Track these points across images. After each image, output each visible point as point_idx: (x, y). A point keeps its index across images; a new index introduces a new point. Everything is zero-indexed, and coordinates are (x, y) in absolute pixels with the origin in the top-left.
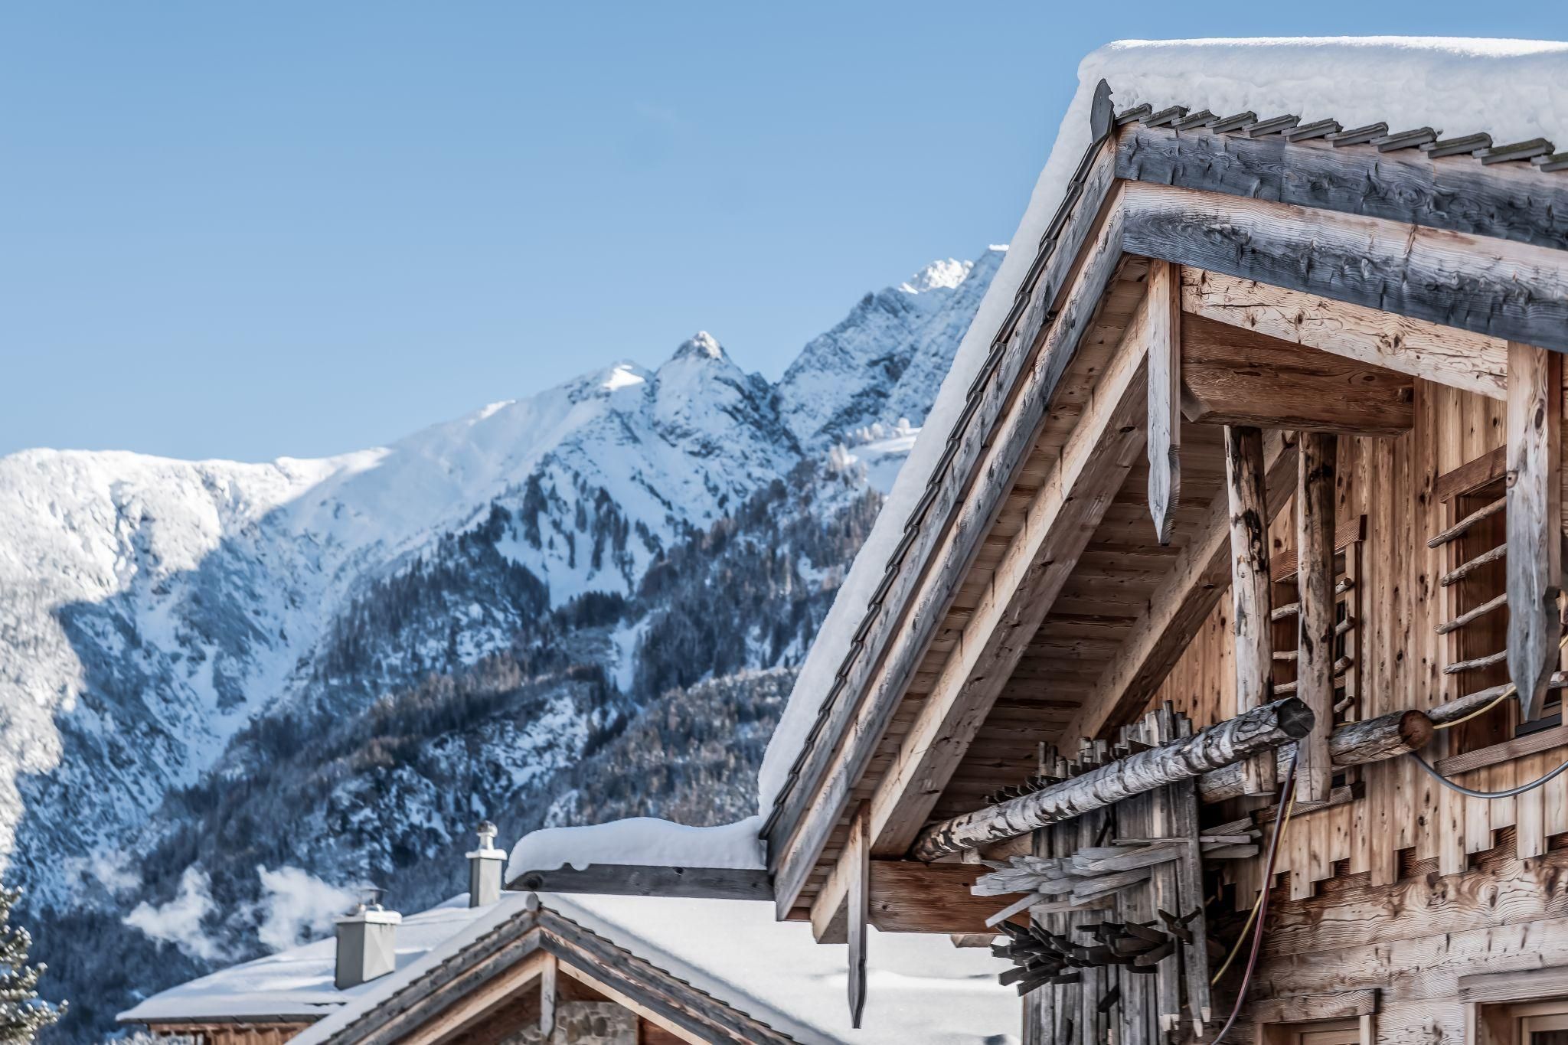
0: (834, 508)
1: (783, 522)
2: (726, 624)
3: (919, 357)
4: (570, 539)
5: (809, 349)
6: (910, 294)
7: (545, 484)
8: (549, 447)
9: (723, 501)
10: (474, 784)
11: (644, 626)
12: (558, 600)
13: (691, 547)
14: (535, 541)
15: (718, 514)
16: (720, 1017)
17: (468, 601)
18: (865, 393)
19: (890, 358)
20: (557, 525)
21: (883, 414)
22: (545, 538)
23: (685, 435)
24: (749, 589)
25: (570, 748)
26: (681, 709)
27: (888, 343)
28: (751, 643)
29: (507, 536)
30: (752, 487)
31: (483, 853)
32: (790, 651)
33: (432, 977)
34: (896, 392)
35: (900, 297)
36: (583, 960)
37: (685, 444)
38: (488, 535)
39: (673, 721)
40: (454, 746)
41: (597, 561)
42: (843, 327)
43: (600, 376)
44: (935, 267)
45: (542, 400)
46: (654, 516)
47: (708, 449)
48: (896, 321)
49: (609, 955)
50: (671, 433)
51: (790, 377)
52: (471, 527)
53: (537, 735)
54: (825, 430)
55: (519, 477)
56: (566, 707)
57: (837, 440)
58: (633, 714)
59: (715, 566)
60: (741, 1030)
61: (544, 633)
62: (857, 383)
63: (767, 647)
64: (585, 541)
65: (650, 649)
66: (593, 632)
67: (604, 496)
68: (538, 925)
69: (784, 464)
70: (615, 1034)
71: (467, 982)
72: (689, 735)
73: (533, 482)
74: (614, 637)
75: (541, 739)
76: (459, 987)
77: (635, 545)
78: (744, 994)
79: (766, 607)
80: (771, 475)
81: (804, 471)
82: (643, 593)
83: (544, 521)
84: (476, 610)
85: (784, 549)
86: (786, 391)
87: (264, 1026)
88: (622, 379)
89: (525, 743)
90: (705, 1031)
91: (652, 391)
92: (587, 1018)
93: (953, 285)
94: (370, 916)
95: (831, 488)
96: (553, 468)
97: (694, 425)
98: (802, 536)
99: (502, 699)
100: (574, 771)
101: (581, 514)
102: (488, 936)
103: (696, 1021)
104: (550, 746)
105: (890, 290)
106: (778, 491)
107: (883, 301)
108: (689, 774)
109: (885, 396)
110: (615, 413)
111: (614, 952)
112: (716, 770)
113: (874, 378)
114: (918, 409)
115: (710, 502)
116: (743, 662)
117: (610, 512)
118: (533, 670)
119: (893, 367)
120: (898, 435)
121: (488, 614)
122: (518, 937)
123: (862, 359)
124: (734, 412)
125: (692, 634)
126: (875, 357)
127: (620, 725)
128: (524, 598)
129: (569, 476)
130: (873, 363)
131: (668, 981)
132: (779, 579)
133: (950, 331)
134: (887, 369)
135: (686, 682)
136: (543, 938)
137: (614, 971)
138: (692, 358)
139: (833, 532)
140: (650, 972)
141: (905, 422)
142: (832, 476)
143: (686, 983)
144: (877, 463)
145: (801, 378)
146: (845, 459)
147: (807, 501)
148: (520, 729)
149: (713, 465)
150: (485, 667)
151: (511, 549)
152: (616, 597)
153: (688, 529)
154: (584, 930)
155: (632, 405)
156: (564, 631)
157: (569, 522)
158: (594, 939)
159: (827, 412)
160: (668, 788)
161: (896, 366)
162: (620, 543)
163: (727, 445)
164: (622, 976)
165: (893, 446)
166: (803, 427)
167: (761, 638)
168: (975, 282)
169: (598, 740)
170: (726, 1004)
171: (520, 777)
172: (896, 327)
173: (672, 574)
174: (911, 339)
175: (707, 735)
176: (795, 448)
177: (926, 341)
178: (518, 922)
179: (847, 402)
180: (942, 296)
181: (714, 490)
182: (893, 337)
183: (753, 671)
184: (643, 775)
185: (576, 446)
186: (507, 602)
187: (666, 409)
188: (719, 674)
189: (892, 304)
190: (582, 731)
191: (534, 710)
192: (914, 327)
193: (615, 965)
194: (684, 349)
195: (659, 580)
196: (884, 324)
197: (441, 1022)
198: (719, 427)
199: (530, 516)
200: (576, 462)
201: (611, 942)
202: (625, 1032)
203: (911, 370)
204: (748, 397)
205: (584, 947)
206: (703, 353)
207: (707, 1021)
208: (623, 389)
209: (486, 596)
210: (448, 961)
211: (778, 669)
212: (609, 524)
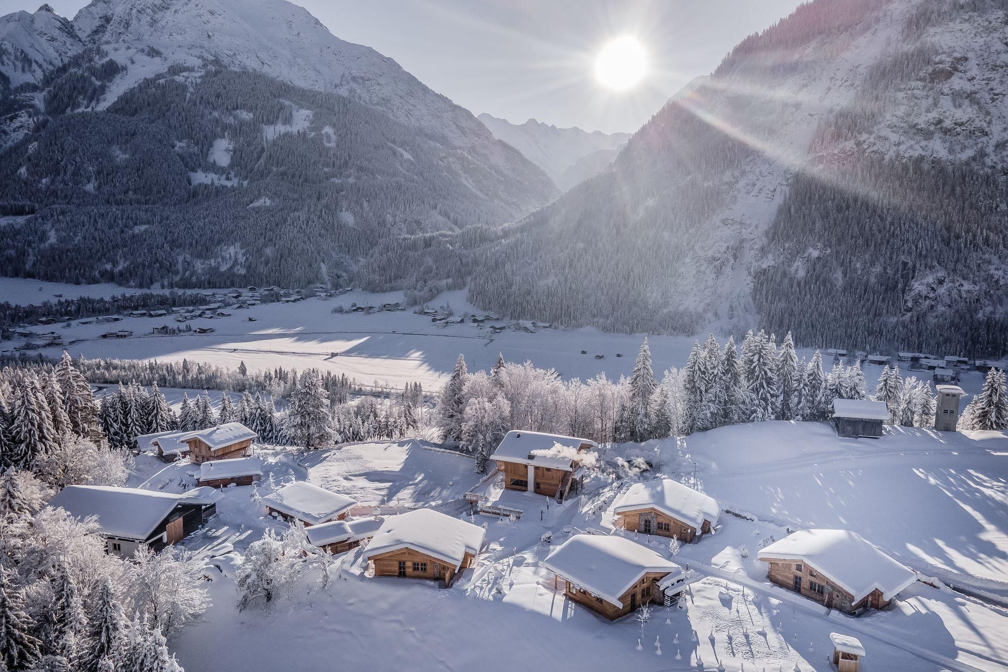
3: (115, 17)
4: (14, 63)
5: (80, 11)
9: (61, 55)
11: (45, 93)
14: (3, 64)
15: (60, 59)
18: (99, 27)
19: (106, 17)
20: (9, 59)
21: (108, 34)
22: (6, 64)
23: (45, 34)
25: (29, 128)
27: (106, 13)
30: (71, 54)
34: (109, 28)
37: (45, 37)
41: (24, 71)
42: (90, 6)
46: (40, 59)
47: (52, 39)
48: (106, 6)
50: (41, 34)
51: (76, 19)
53: (17, 123)
54: (89, 36)
56: (25, 116)
59: (64, 77)
62: (97, 23)
63: (86, 102)
64: (19, 64)
66: (30, 94)
67: (22, 52)
74: (36, 96)
75: (19, 124)
77: (34, 66)
80: (75, 50)
81: (88, 51)
82: (43, 84)
85: (87, 75)
86: (75, 24)
89: (12, 125)
95: (98, 57)
97: (48, 32)
100: (32, 135)
101: (16, 56)
104: (22, 127)
106: (80, 56)
109: (106, 27)
110: (22, 26)
117: (25, 56)
123: (97, 16)
124: (60, 29)
126: (101, 16)
127: (45, 123)
128: (3, 81)
129: (11, 44)
130: (101, 18)
133: (124, 11)
134: (104, 19)
138: (44, 11)
147: (91, 60)
148: (11, 121)
149: (56, 43)
152: (34, 84)
153: (51, 64)
156: (20, 93)
157: (12, 58)
159: (89, 31)
161: (108, 19)
162: (30, 66)
163: (59, 39)
166: (83, 36)
167: (84, 99)
169: (38, 126)
174: (111, 12)
176: (81, 41)
177: (117, 13)
179: (95, 29)
181: (57, 52)
182: (106, 11)
183: (83, 109)
185: (11, 36)
187: (38, 26)
190: (32, 123)
192: (112, 8)
195: (48, 80)
196: (103, 7)
198: (56, 33)
200: (12, 40)
203: (113, 21)
206: (47, 10)
211: (89, 109)
212: (26, 61)
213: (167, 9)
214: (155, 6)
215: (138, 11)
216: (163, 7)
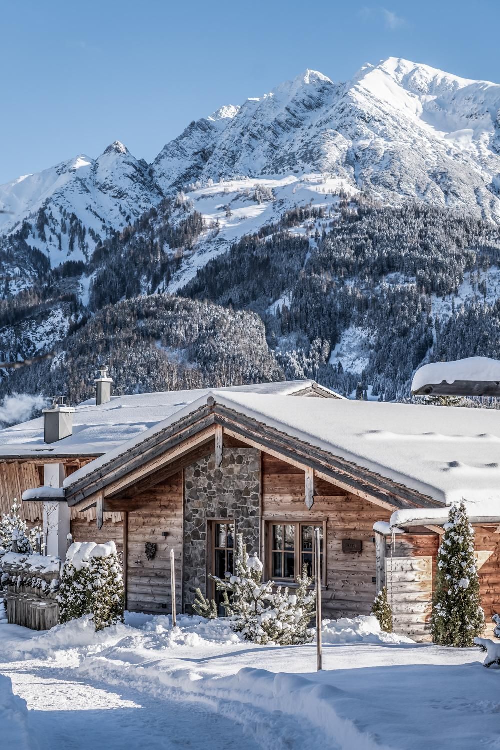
0: (179, 220)
1: (156, 228)
2: (131, 275)
3: (216, 151)
4: (59, 237)
5: (166, 148)
6: (212, 121)
7: (47, 212)
8: (49, 195)
9: (128, 218)
10: (19, 349)
11: (94, 276)
12: (54, 265)
13: (114, 240)
14: (44, 238)
15: (126, 225)
16: (316, 455)
17: (14, 266)
18: (192, 168)
19: (204, 152)
20: (53, 231)
21: (201, 177)
22: (48, 237)
23: (111, 188)
24: (141, 259)
25: (62, 332)
26: (112, 314)
27: (202, 144)
28: (143, 283)
29: (30, 236)
30: (142, 212)
31: (103, 380)
32: (161, 287)
33: (157, 438)
34: (206, 167)
35: (207, 123)
36: (239, 428)
37: (110, 192)
38: (22, 236)
39: (109, 319)
40: (10, 332)
41: (72, 247)
42: (182, 137)
43: (71, 163)
44: (223, 109)
45: (45, 173)
46: (97, 226)
47: (121, 195)
48: (206, 134)
49: (254, 426)
50: (104, 188)
51: (158, 161)
52: (14, 232)
53: (47, 327)
54: (174, 185)
55: (35, 209)
56: (59, 314)
57: (180, 190)
58: (90, 317)
59: (126, 248)
60: (327, 461)
61: (48, 280)
62: (188, 163)
63: (150, 285)
64: (66, 238)
65: (97, 287)
66: (71, 280)
67: (74, 217)
68: (214, 412)
69: (156, 201)
70: (248, 463)
71: (176, 439)
72: (115, 325)
73: (42, 211)
74: (81, 282)
75: (48, 329)
76: (171, 442)
77: (88, 239)
78: (329, 444)
79: (149, 267)
80: (150, 206)
81: (165, 204)
82: (93, 261)
83: (47, 229)
84: (17, 270)
85: (157, 240)
86: (156, 167)
87: (10, 461)
88: (81, 163)
89: (41, 330)
90: (307, 461)
91: (95, 169)
92: (232, 456)
93: (232, 117)
94: (62, 409)
95: (177, 213)
96: (51, 205)
97: (114, 184)
98: (165, 234)
99: (30, 310)
100: (64, 342)
101: (64, 225)
102: (187, 417)
103: (302, 457)
104: (53, 331)
105: (203, 120)
106: (154, 213)
107: (199, 125)
108: (116, 343)
109: (202, 169)
110: (78, 179)
111: (256, 425)
112: (128, 341)
113: (196, 161)
114: (217, 175)
115: (122, 219)
116: (139, 292)
117: (77, 224)
118: (44, 297)
119: (205, 155)
120: (208, 187)
121: (23, 272)
122: (203, 418)
123: (190, 152)
124: (132, 178)
125: (116, 279)
126: (196, 151)
127: (84, 322)
128: (39, 264)
129: (58, 207)
130: (196, 154)
131: (286, 438)
132: (155, 254)
133: (231, 138)
134: (202, 156)
135: (113, 302)
136: (216, 418)
137: (256, 434)
138: (113, 153)
139: (179, 232)
140: (276, 434)
141: (211, 180)
142: (178, 206)
143: (297, 439)
144: (198, 200)
145: (163, 161)
146: (184, 198)
147: (167, 218)
148: (39, 324)
149: (124, 202)
150: (22, 296)
151: (32, 242)
152: (81, 263)
153: (113, 232)
154: (239, 414)
155: (86, 175)
156: (58, 279)
157: (59, 229)
158: (245, 419)
159: (175, 176)
160: (107, 350)
161: (206, 155)
162: (82, 239)
163: (130, 193)
164: (260, 436)
165: (206, 192)
166: (164, 184)
167: (148, 281)
168: (242, 115)
169: (74, 328)
170: (320, 449)
171: (39, 346)
172: (206, 137)
173: (106, 252)
174: (213, 142)
175: (124, 325)
176: (161, 193)
177: (219, 143)
178: (203, 411)
179: (184, 172)
180: (227, 122)
181: (124, 213)
182: (204, 141)
183: (144, 296)
184: (95, 344)
185: (61, 194)
186: (31, 266)
187: (102, 177)
188: (128, 298)
189: (203, 126)
190: (67, 324)
191: (45, 316)
192: (214, 137)
193: (257, 430)
194: (109, 149)
195: (99, 255)
196: (200, 136)
197: (160, 459)
198: (125, 184)
199: (41, 227)
200: (61, 202)
201: (255, 420)
202: (253, 462)
203: (213, 157)
204: (139, 171)
205: (239, 423)
206: (118, 151)
207: (308, 457)
208: (82, 168)
209: (21, 264)
210: (165, 430)
211: (156, 295)
212: (77, 230)
213: (298, 126)
214: (280, 124)
215: (253, 136)
216: (292, 125)
